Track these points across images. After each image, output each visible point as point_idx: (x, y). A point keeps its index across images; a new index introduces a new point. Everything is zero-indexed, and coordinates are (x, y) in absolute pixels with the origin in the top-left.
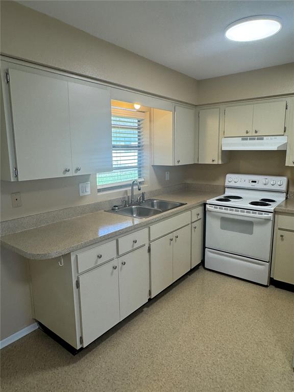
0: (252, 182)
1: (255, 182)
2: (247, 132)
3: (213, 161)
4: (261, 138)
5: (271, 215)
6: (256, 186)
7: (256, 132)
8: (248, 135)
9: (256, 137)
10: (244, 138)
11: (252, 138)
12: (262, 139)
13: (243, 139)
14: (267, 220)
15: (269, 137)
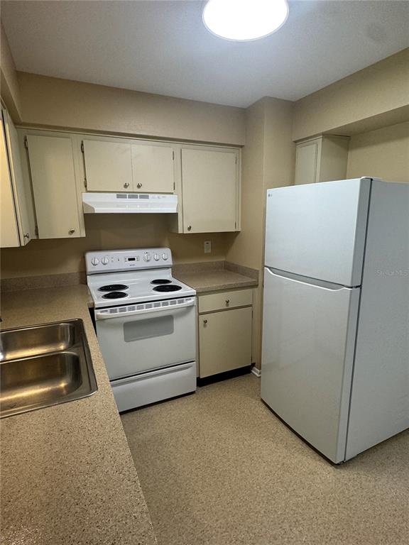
0: (130, 259)
1: (134, 259)
2: (126, 186)
3: (72, 232)
4: (145, 195)
5: (193, 300)
6: (136, 264)
7: (139, 186)
8: (126, 190)
9: (138, 194)
10: (120, 195)
11: (133, 195)
12: (147, 197)
13: (118, 197)
14: (190, 307)
15: (157, 195)
